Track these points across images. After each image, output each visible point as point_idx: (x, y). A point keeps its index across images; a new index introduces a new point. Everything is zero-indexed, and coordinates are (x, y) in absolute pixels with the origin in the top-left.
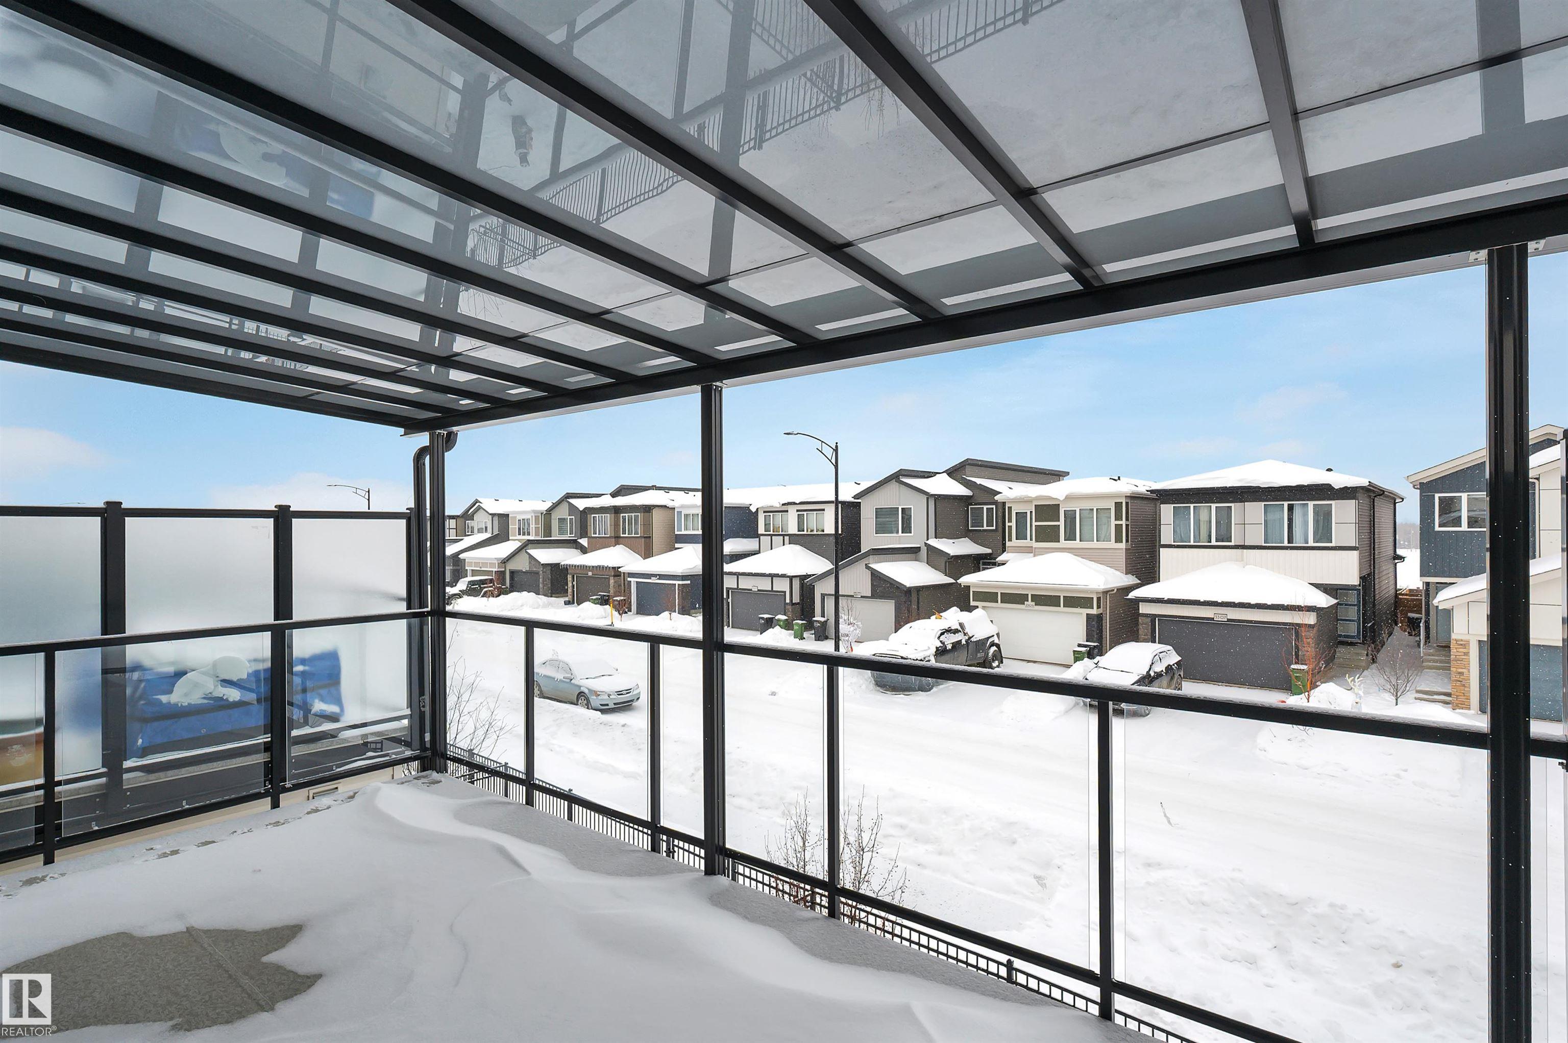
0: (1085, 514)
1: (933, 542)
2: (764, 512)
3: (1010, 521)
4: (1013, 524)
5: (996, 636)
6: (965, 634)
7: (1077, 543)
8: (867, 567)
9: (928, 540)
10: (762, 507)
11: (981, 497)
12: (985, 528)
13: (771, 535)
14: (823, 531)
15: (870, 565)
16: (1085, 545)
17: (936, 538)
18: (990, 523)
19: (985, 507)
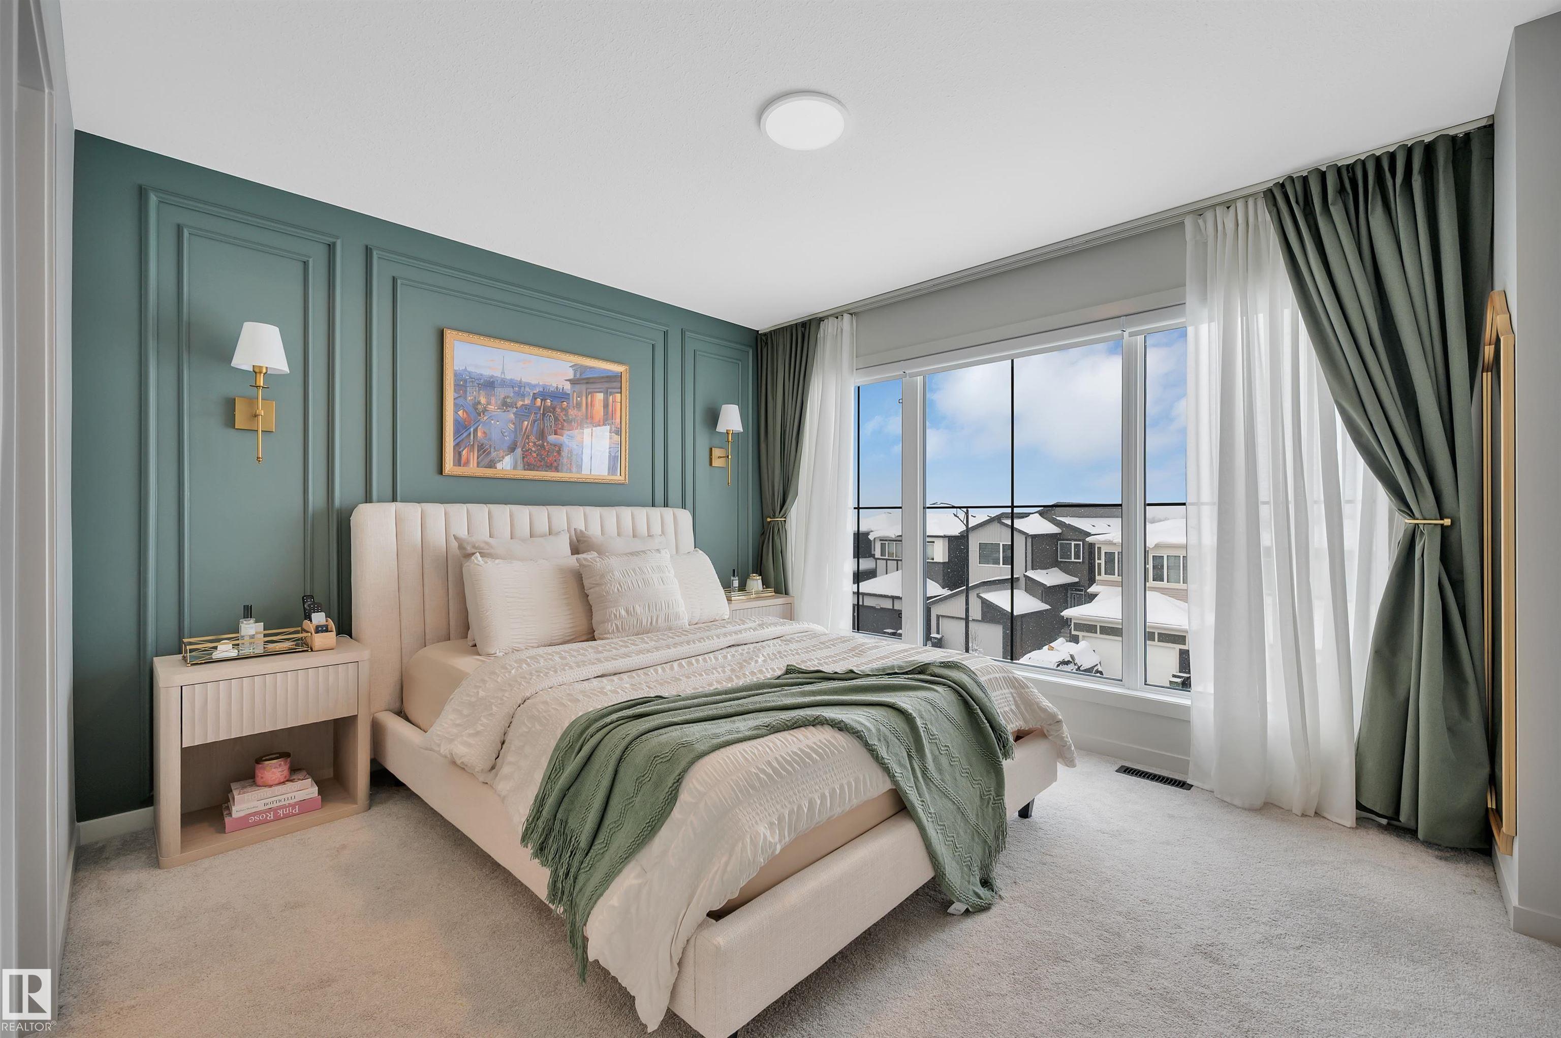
0: (1172, 560)
1: (1030, 574)
2: (881, 540)
3: (1099, 559)
4: (1103, 562)
5: (1099, 665)
6: (1075, 664)
7: (1164, 584)
8: (979, 596)
9: (1026, 572)
10: (878, 537)
11: (1070, 535)
12: (1073, 560)
13: (887, 560)
14: (933, 559)
15: (981, 595)
16: (1172, 585)
17: (1032, 569)
18: (1077, 557)
19: (1073, 543)
